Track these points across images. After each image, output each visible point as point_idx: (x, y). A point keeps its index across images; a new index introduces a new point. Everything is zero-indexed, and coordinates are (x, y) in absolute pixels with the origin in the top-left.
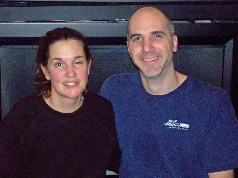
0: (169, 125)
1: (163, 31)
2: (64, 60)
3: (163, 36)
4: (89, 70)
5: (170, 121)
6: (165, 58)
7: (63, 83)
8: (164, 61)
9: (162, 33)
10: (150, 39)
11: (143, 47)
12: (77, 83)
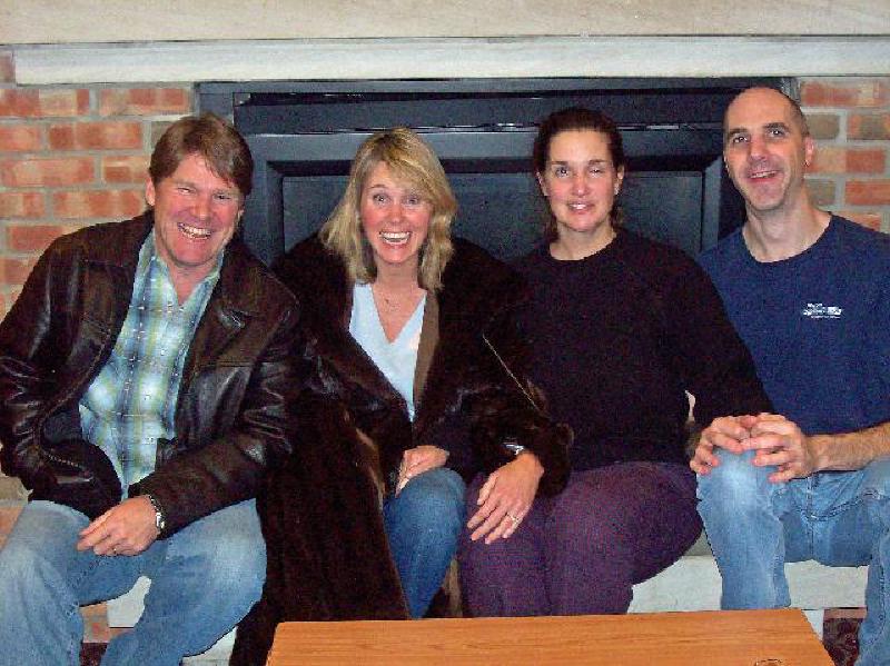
0: (809, 314)
1: (787, 125)
2: (570, 164)
3: (787, 134)
4: (617, 185)
5: (810, 305)
6: (788, 174)
7: (568, 205)
8: (787, 181)
9: (783, 125)
10: (764, 138)
11: (749, 153)
12: (590, 206)
